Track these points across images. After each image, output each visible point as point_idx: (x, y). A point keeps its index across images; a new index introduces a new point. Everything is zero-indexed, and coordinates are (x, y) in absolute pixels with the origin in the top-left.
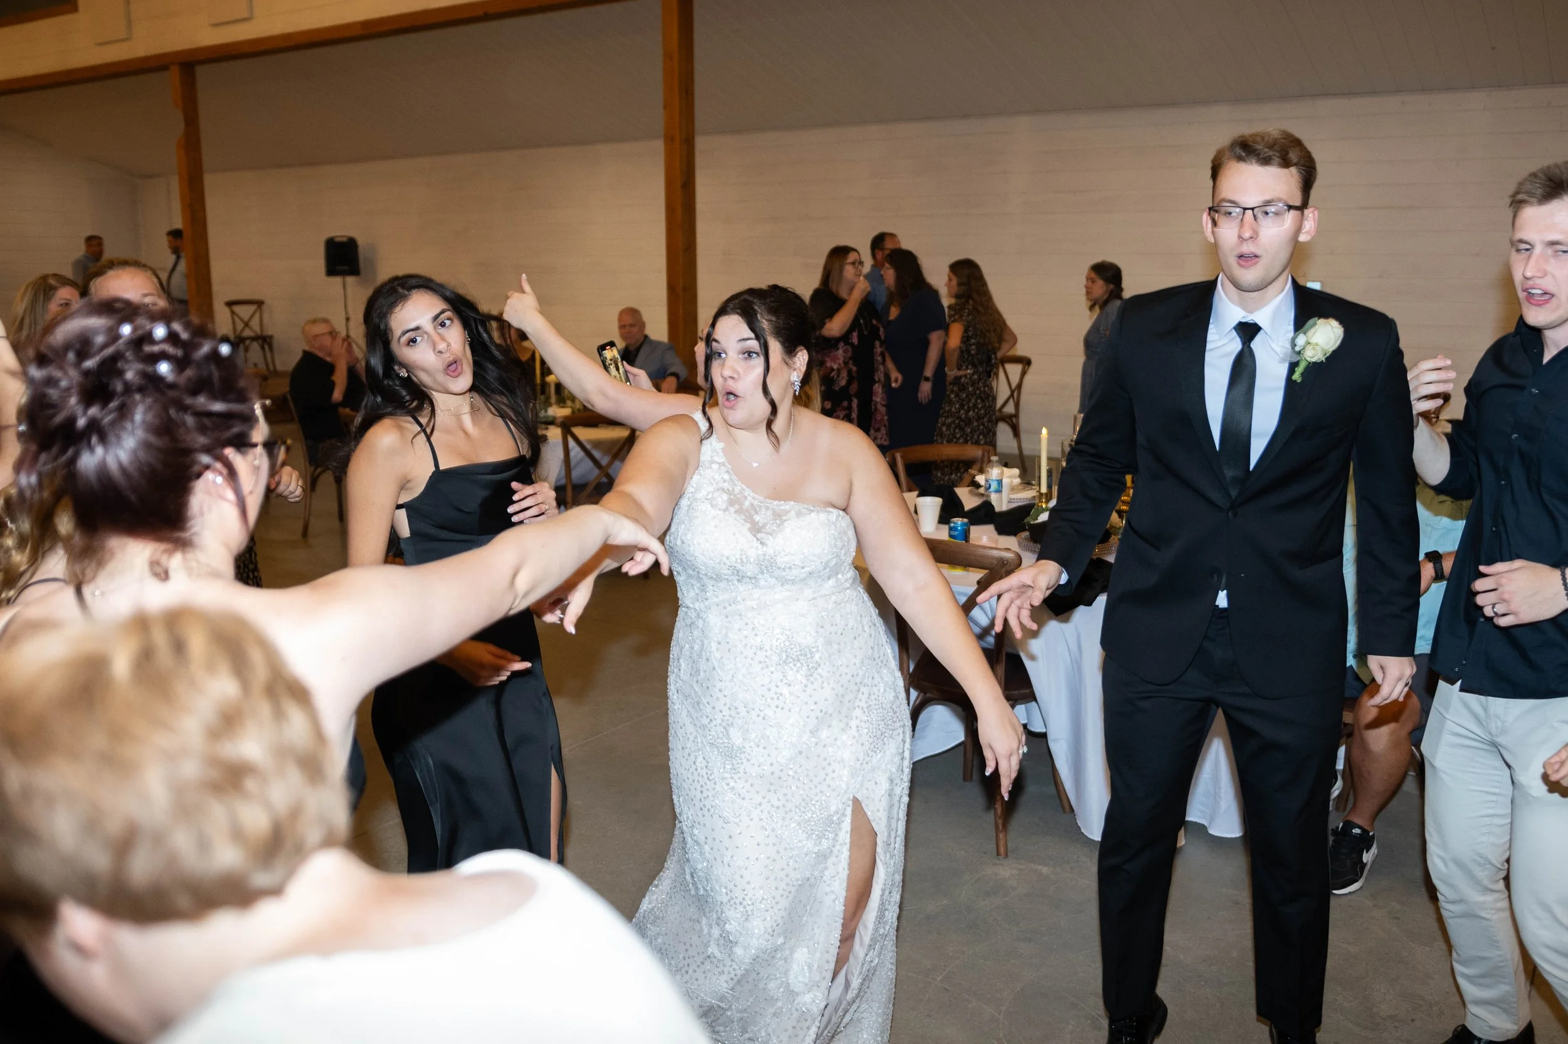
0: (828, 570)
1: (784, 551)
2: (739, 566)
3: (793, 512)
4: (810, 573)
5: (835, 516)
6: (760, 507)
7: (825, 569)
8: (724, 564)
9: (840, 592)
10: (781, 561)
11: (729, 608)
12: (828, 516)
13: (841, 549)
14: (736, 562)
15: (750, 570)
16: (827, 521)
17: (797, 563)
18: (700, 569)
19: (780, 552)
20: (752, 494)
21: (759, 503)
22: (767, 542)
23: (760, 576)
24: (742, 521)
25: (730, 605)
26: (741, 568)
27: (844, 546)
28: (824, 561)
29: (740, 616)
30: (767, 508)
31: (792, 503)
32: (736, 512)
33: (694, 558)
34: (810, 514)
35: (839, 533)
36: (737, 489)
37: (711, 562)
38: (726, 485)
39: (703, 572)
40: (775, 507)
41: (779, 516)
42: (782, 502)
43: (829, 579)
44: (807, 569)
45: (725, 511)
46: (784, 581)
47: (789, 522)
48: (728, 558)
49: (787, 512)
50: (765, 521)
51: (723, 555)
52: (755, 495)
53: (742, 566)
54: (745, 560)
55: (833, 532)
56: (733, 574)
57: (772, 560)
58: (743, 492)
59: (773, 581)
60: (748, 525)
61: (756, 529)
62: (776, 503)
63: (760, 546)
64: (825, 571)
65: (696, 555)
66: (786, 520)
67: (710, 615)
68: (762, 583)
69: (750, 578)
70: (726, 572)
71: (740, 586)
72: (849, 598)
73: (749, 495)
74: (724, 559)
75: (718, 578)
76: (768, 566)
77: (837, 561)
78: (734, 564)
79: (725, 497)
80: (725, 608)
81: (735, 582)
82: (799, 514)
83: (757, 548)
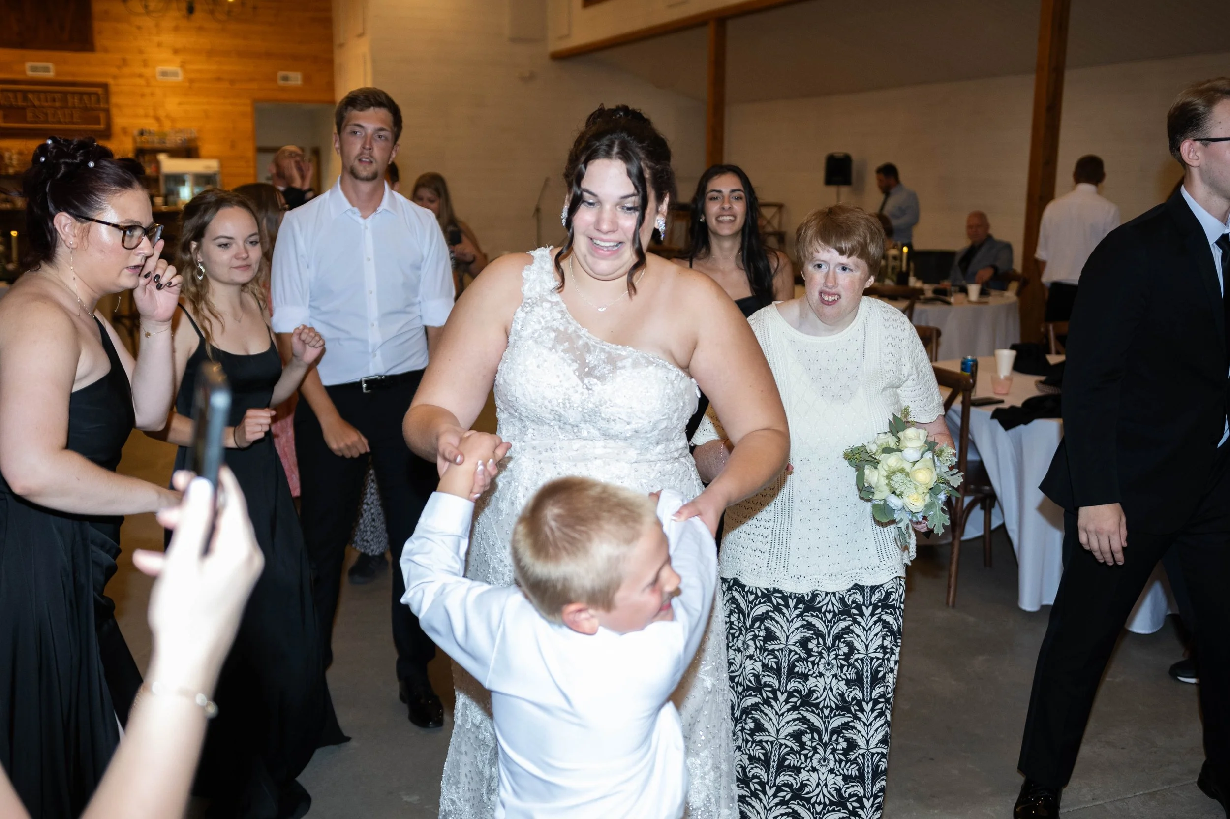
0: (656, 432)
1: (610, 400)
2: (561, 411)
3: (630, 360)
4: (636, 432)
5: (674, 375)
6: (594, 346)
7: (653, 430)
8: (545, 407)
9: (666, 460)
10: (606, 411)
11: (544, 454)
12: (668, 373)
13: (674, 412)
14: (558, 405)
15: (572, 416)
16: (665, 378)
17: (624, 417)
18: (521, 410)
19: (606, 402)
20: (587, 334)
21: (594, 343)
22: (594, 388)
23: (582, 425)
24: (570, 362)
25: (546, 451)
26: (563, 413)
27: (677, 409)
28: (652, 420)
29: (554, 464)
30: (603, 350)
31: (631, 349)
32: (564, 351)
33: (514, 398)
34: (647, 366)
35: (675, 395)
36: (571, 329)
37: (533, 404)
38: (556, 324)
39: (524, 415)
40: (612, 350)
41: (612, 361)
42: (620, 347)
43: (658, 444)
44: (633, 426)
45: (551, 350)
46: (607, 435)
47: (623, 371)
48: (550, 402)
49: (621, 358)
50: (596, 363)
51: (544, 398)
52: (590, 335)
53: (565, 411)
54: (568, 405)
55: (668, 391)
56: (555, 419)
57: (597, 409)
58: (578, 331)
59: (595, 432)
60: (575, 366)
61: (586, 372)
62: (613, 346)
63: (586, 391)
64: (654, 433)
65: (517, 396)
66: (620, 368)
67: (523, 458)
68: (585, 434)
69: (573, 426)
70: (547, 416)
71: (560, 433)
72: (675, 472)
73: (584, 335)
74: (546, 403)
75: (540, 421)
76: (591, 416)
77: (667, 424)
78: (557, 408)
79: (553, 335)
80: (540, 453)
81: (556, 427)
82: (635, 364)
83: (582, 394)
